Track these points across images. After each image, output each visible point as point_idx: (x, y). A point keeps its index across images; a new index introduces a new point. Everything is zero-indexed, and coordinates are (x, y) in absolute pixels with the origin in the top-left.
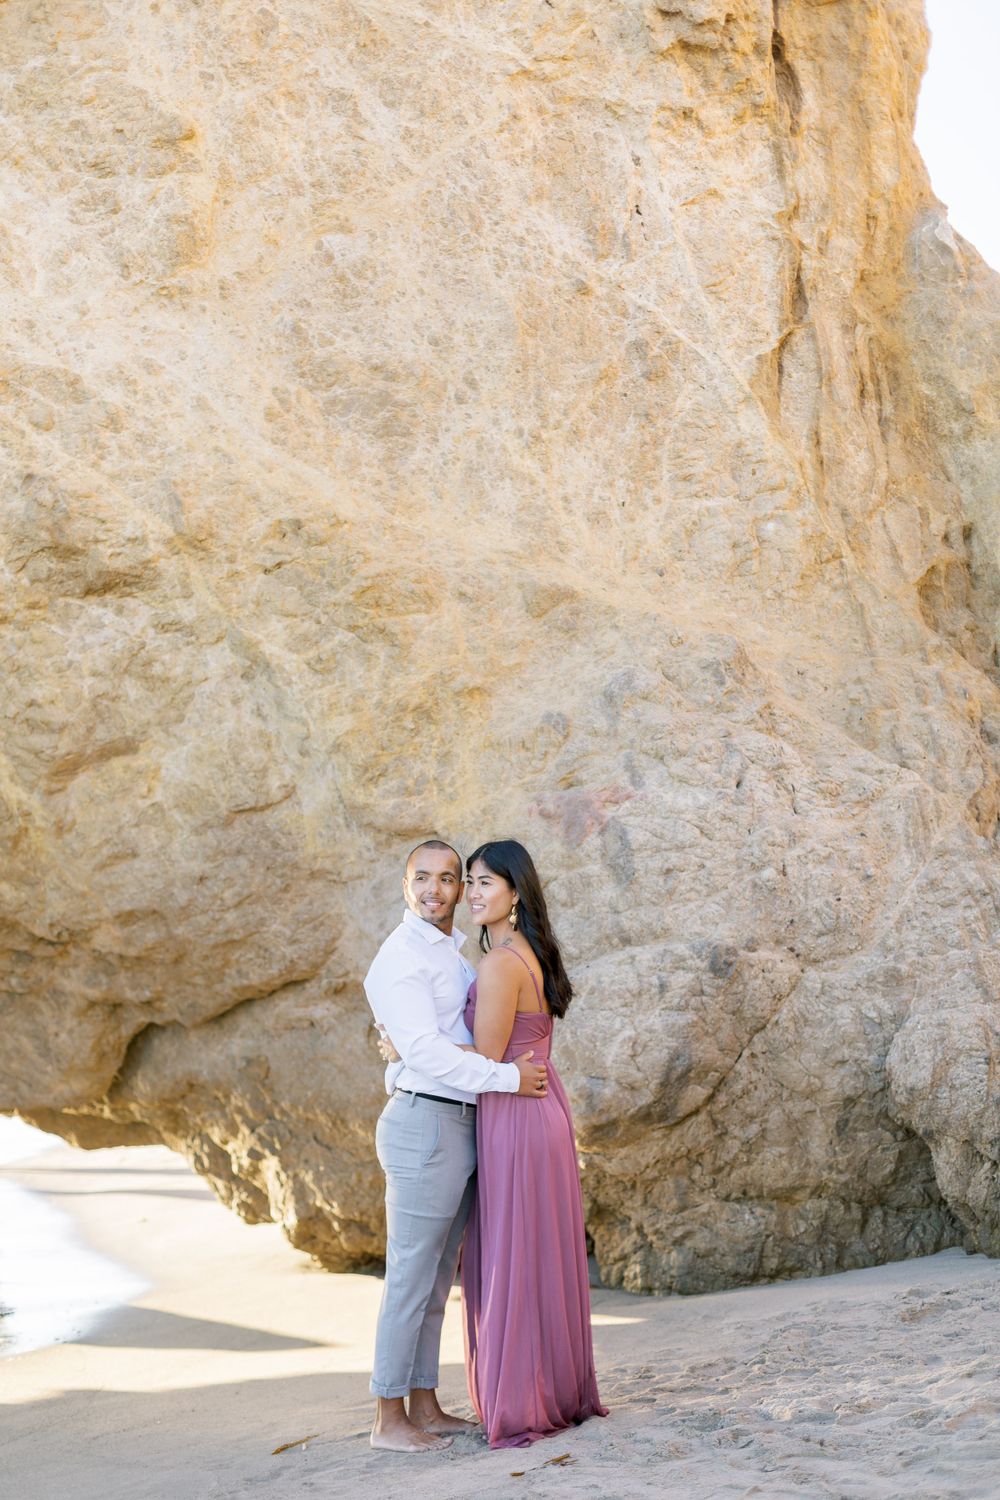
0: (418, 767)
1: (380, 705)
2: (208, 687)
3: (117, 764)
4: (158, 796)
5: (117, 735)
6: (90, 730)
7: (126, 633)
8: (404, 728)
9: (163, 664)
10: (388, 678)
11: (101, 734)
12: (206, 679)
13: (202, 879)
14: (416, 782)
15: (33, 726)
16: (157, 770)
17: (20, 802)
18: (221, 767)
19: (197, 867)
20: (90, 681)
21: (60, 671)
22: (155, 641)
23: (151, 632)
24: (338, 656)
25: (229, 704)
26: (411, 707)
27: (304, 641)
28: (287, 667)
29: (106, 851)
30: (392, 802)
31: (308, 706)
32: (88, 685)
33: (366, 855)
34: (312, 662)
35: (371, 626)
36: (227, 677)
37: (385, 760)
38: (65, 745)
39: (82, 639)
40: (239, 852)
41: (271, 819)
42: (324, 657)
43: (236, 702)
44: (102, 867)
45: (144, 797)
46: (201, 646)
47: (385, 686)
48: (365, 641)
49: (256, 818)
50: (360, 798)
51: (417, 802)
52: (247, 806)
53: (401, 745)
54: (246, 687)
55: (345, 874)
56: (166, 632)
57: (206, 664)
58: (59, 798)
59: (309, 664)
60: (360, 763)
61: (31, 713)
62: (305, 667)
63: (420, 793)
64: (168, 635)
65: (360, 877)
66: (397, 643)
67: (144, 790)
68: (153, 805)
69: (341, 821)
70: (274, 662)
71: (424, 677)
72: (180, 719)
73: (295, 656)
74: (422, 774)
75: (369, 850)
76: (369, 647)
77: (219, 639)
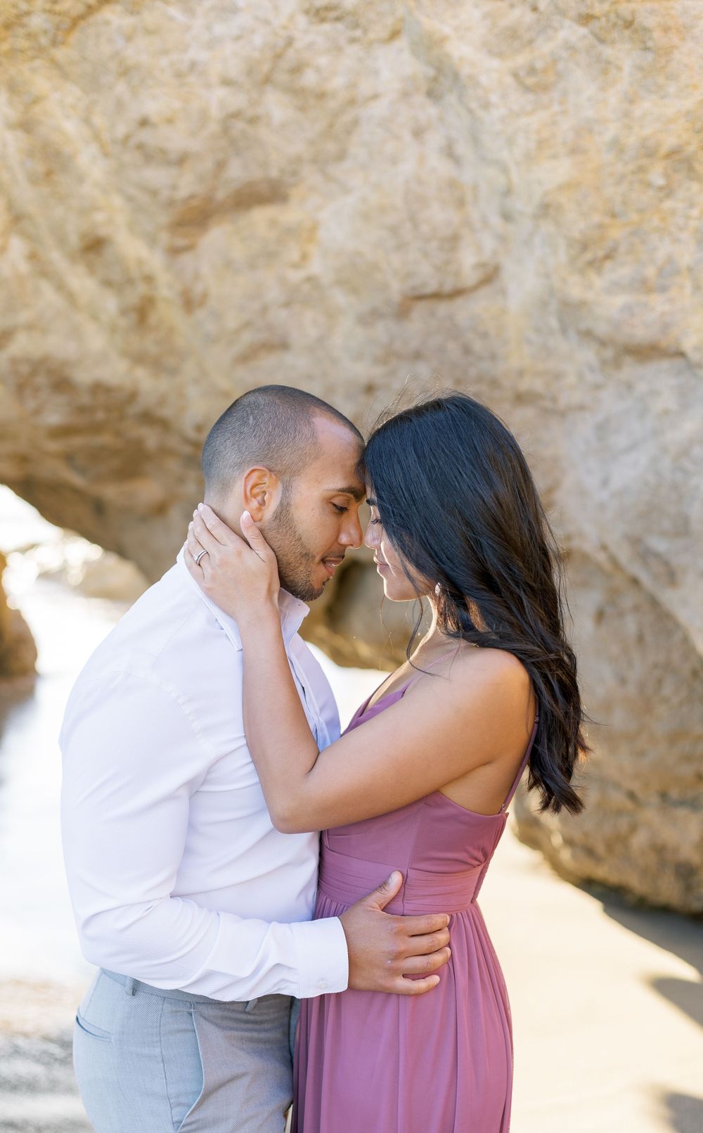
0: (664, 249)
1: (617, 146)
2: (378, 109)
3: (260, 217)
4: (316, 267)
5: (257, 174)
6: (221, 165)
7: (267, 22)
8: (649, 185)
9: (318, 70)
10: (631, 102)
11: (237, 172)
12: (375, 97)
13: (370, 389)
14: (661, 272)
15: (149, 155)
16: (314, 228)
17: (140, 262)
18: (394, 230)
19: (363, 371)
20: (220, 93)
21: (179, 75)
22: (311, 36)
23: (302, 21)
24: (561, 66)
25: (407, 136)
26: (664, 150)
27: (512, 38)
28: (483, 79)
29: (247, 338)
30: (620, 300)
31: (510, 142)
32: (218, 100)
33: (591, 378)
34: (522, 73)
35: (613, 16)
36: (405, 95)
37: (616, 233)
38: (187, 185)
39: (209, 28)
40: (417, 356)
41: (464, 311)
42: (539, 65)
43: (418, 133)
44: (245, 358)
45: (296, 266)
46: (371, 43)
47: (627, 114)
48: (602, 41)
49: (443, 308)
50: (575, 291)
51: (659, 304)
52: (429, 289)
53: (641, 211)
54: (432, 111)
55: (563, 401)
56: (323, 20)
57: (376, 73)
58: (186, 259)
59: (515, 75)
60: (577, 235)
61: (145, 136)
62: (509, 80)
63: (663, 289)
64: (326, 27)
65: (582, 408)
66: (650, 44)
67: (294, 255)
68: (310, 279)
69: (554, 322)
70: (465, 71)
71: (689, 103)
72: (341, 156)
73: (495, 63)
74: (670, 260)
75: (591, 369)
76: (608, 52)
77: (395, 35)
